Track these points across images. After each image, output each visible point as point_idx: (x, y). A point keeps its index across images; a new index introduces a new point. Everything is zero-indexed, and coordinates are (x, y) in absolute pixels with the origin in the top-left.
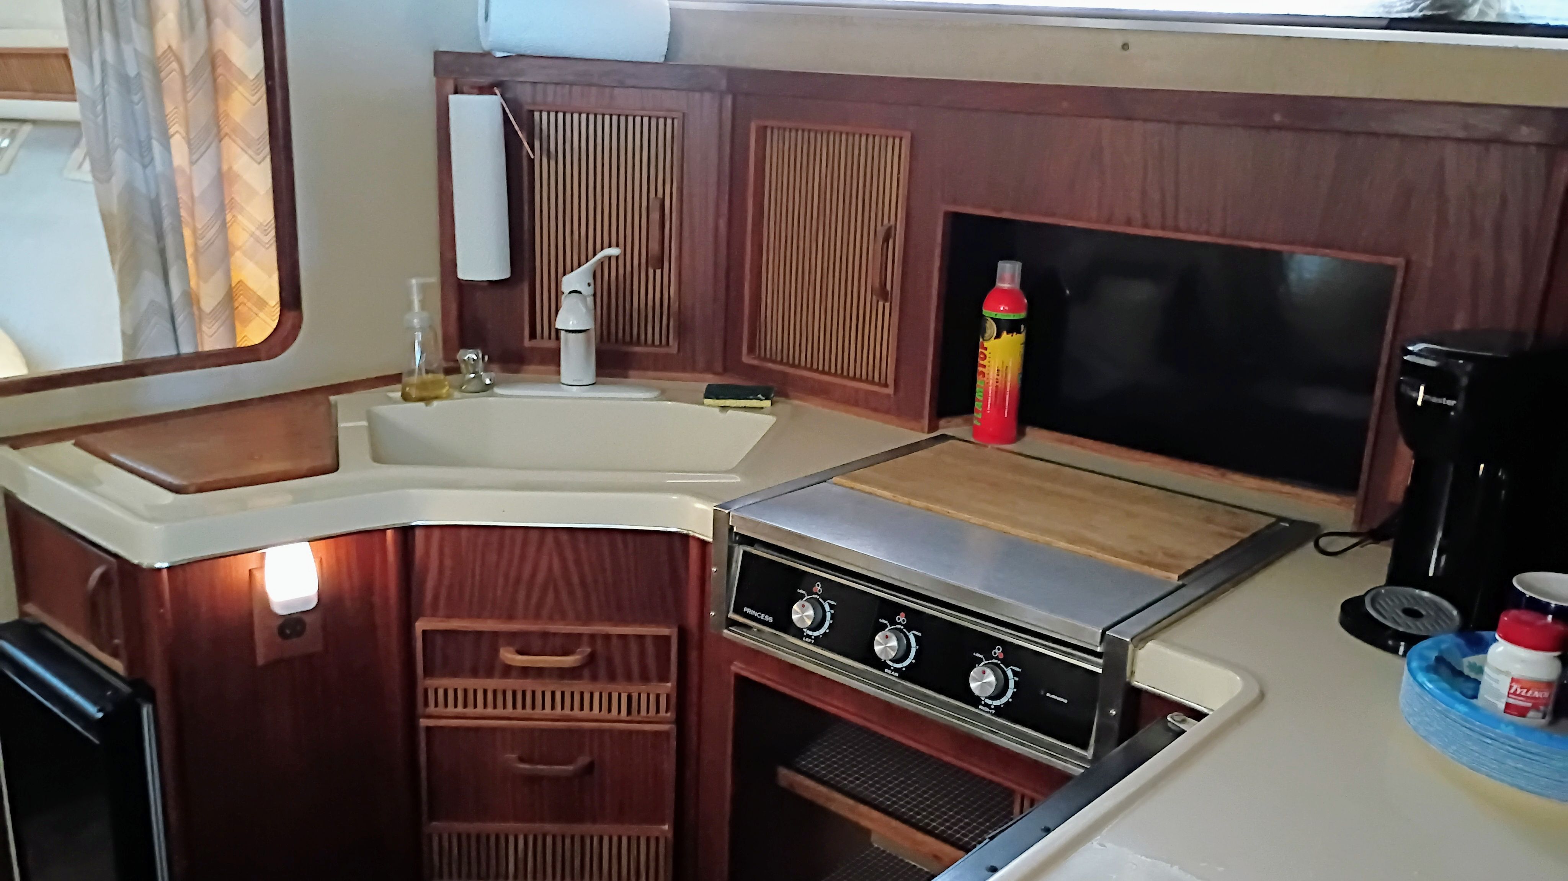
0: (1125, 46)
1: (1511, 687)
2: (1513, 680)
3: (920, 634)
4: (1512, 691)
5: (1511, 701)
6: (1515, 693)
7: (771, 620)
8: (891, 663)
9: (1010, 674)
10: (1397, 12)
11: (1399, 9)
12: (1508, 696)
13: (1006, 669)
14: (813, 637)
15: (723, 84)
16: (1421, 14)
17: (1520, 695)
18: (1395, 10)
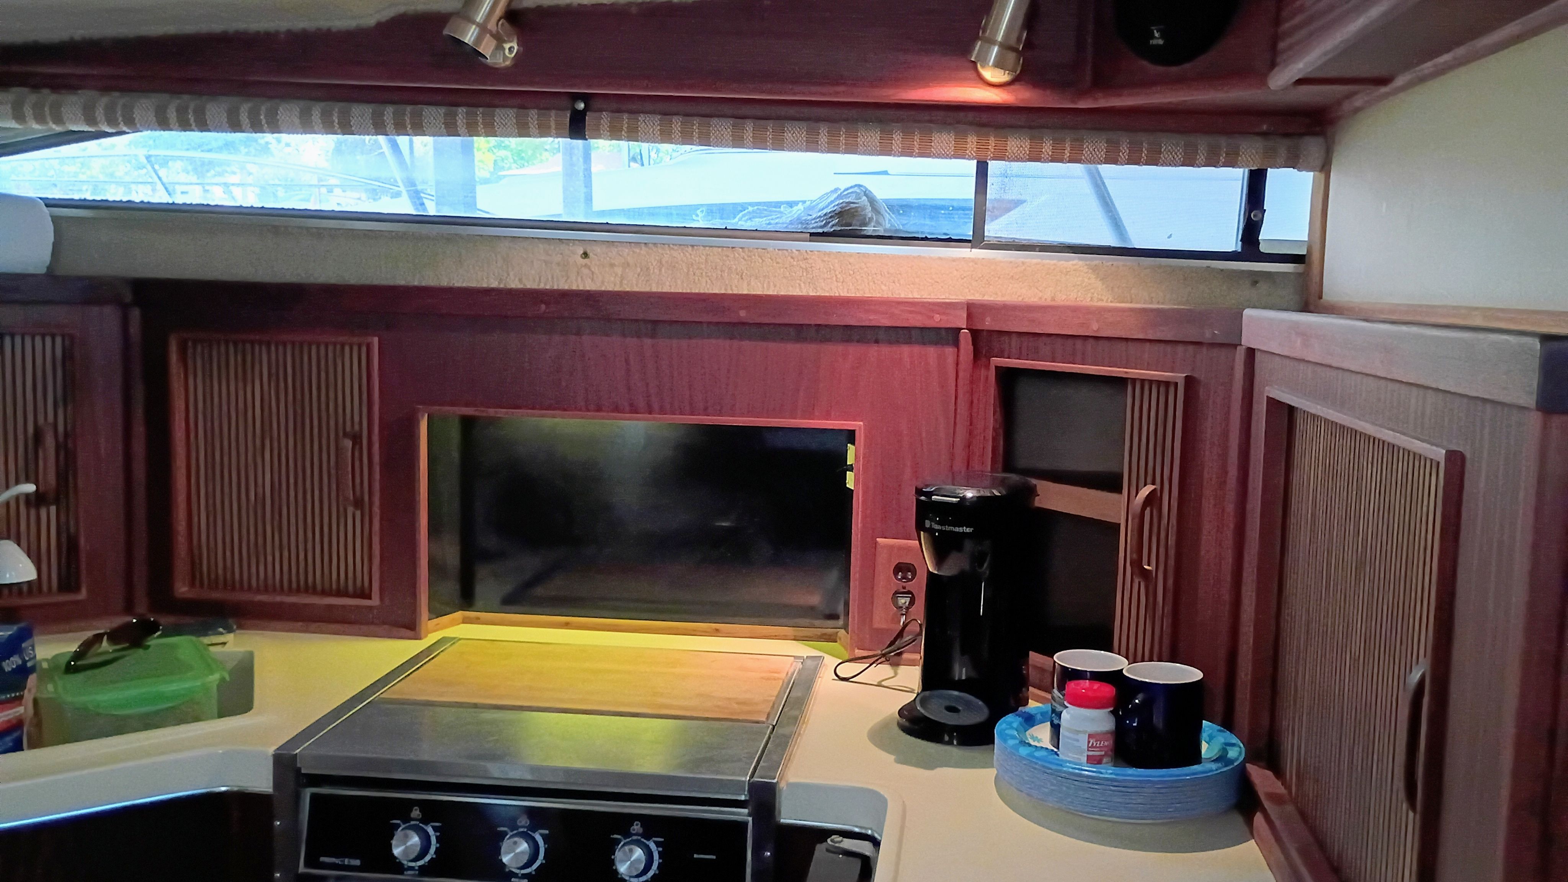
0: (585, 255)
1: (1089, 742)
2: (1090, 736)
3: (547, 832)
4: (1090, 745)
5: (1091, 753)
6: (1092, 746)
7: (357, 862)
8: (517, 871)
9: (652, 846)
10: (813, 228)
11: (815, 225)
12: (1088, 750)
13: (647, 843)
14: (417, 868)
15: (128, 297)
16: (832, 230)
17: (1096, 747)
18: (811, 226)
